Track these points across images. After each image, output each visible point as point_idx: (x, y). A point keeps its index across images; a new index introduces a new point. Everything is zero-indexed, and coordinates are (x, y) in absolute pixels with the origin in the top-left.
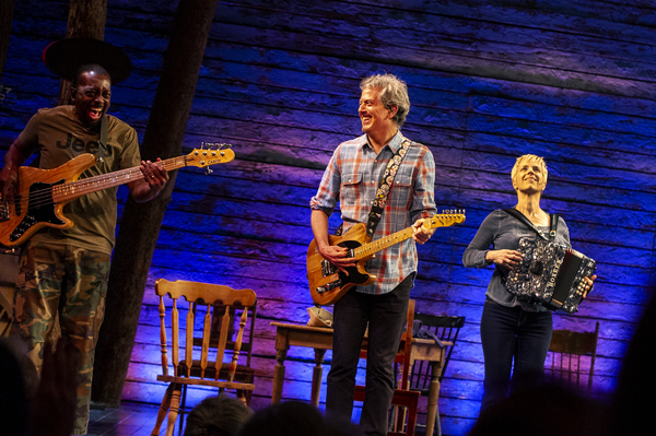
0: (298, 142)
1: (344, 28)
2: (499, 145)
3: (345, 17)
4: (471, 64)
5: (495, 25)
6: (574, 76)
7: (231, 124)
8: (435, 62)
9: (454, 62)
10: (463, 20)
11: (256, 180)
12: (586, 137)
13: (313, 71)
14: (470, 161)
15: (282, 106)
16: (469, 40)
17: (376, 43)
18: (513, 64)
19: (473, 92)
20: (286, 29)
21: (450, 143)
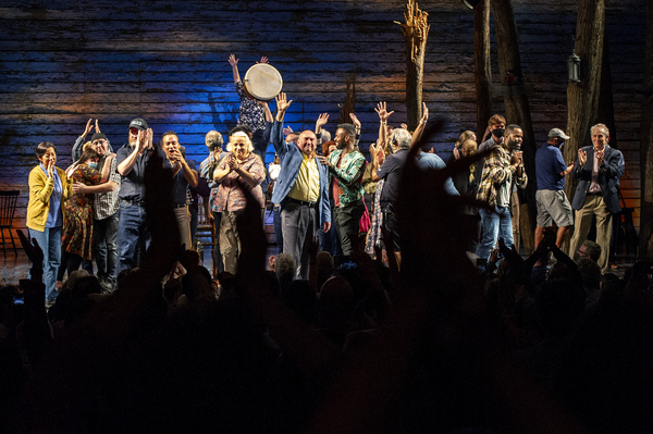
0: (50, 100)
1: (67, 34)
2: (159, 87)
3: (66, 29)
4: (139, 45)
5: (150, 21)
6: (197, 44)
7: (12, 95)
8: (119, 47)
9: (130, 46)
10: (131, 21)
11: (30, 124)
12: (207, 76)
13: (53, 60)
14: (145, 98)
15: (39, 82)
16: (136, 31)
17: (85, 40)
18: (162, 41)
19: (142, 60)
20: (35, 40)
21: (132, 90)
